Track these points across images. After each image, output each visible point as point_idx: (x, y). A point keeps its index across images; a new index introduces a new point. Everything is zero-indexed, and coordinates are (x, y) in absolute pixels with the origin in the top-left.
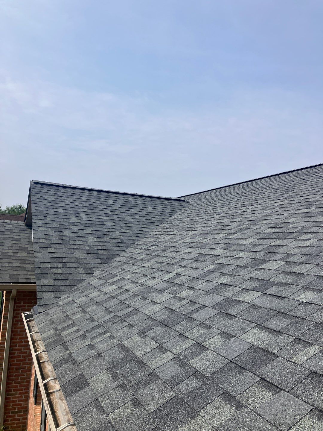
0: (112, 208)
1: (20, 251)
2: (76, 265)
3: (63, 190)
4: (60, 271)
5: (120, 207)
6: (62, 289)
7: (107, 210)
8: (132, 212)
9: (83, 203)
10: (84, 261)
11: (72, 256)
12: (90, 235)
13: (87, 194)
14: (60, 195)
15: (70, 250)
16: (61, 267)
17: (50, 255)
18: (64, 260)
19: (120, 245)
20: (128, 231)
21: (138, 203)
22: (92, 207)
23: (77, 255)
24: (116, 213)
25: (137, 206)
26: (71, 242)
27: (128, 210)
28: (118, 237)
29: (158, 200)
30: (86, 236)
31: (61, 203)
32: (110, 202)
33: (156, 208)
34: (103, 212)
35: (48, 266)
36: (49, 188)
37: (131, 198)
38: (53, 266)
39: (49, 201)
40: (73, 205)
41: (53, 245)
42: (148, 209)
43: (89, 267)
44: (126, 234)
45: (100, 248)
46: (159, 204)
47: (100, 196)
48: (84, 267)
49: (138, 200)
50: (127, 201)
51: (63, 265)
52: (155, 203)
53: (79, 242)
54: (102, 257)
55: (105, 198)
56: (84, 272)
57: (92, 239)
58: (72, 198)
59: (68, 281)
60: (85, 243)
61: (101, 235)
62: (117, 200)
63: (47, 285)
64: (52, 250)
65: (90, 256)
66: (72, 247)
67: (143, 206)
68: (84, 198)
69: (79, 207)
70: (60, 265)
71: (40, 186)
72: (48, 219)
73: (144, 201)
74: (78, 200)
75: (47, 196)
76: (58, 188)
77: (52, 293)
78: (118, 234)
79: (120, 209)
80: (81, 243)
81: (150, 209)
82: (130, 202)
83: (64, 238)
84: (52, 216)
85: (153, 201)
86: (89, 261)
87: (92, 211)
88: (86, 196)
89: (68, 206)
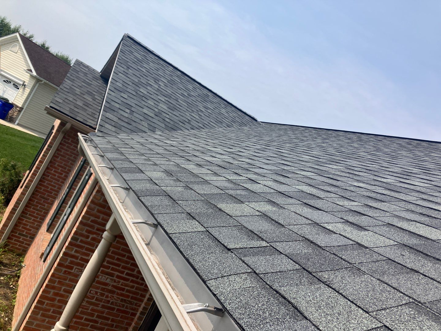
0: (190, 93)
1: (86, 94)
2: (142, 118)
3: (151, 55)
4: (126, 115)
5: (197, 95)
6: (123, 128)
7: (184, 91)
8: (207, 105)
9: (165, 74)
10: (150, 119)
11: (141, 109)
12: (162, 103)
13: (172, 70)
14: (147, 58)
15: (141, 104)
16: (129, 112)
17: (122, 99)
18: (133, 109)
19: (186, 124)
20: (197, 117)
21: (215, 101)
22: (172, 82)
23: (145, 111)
24: (192, 98)
25: (213, 103)
26: (144, 99)
27: (204, 101)
28: (187, 117)
29: (233, 109)
30: (159, 101)
31: (146, 64)
32: (190, 87)
33: (229, 113)
34: (180, 91)
35: (118, 106)
36: (139, 47)
37: (210, 94)
38: (121, 108)
39: (136, 57)
40: (155, 72)
41: (127, 92)
42: (221, 110)
43: (153, 125)
44: (194, 119)
45: (168, 116)
46: (232, 111)
47: (183, 77)
48: (148, 123)
49: (216, 99)
50: (205, 94)
51: (130, 112)
52: (230, 109)
53: (151, 102)
54: (167, 124)
55: (186, 82)
56: (147, 127)
57: (163, 107)
58: (156, 66)
59: (131, 126)
60: (156, 106)
61: (173, 108)
62: (197, 89)
63: (111, 119)
64: (126, 96)
65: (157, 118)
66: (144, 103)
67: (219, 106)
68: (168, 72)
69: (161, 76)
70: (128, 111)
71: (132, 41)
72: (130, 70)
73: (221, 102)
74: (162, 70)
75: (135, 52)
76: (147, 52)
77: (114, 127)
78: (188, 115)
79: (196, 97)
80: (153, 104)
81: (223, 111)
82: (208, 96)
83: (138, 92)
84: (134, 70)
85: (228, 107)
86: (154, 120)
87: (171, 85)
88: (170, 71)
89: (152, 70)
